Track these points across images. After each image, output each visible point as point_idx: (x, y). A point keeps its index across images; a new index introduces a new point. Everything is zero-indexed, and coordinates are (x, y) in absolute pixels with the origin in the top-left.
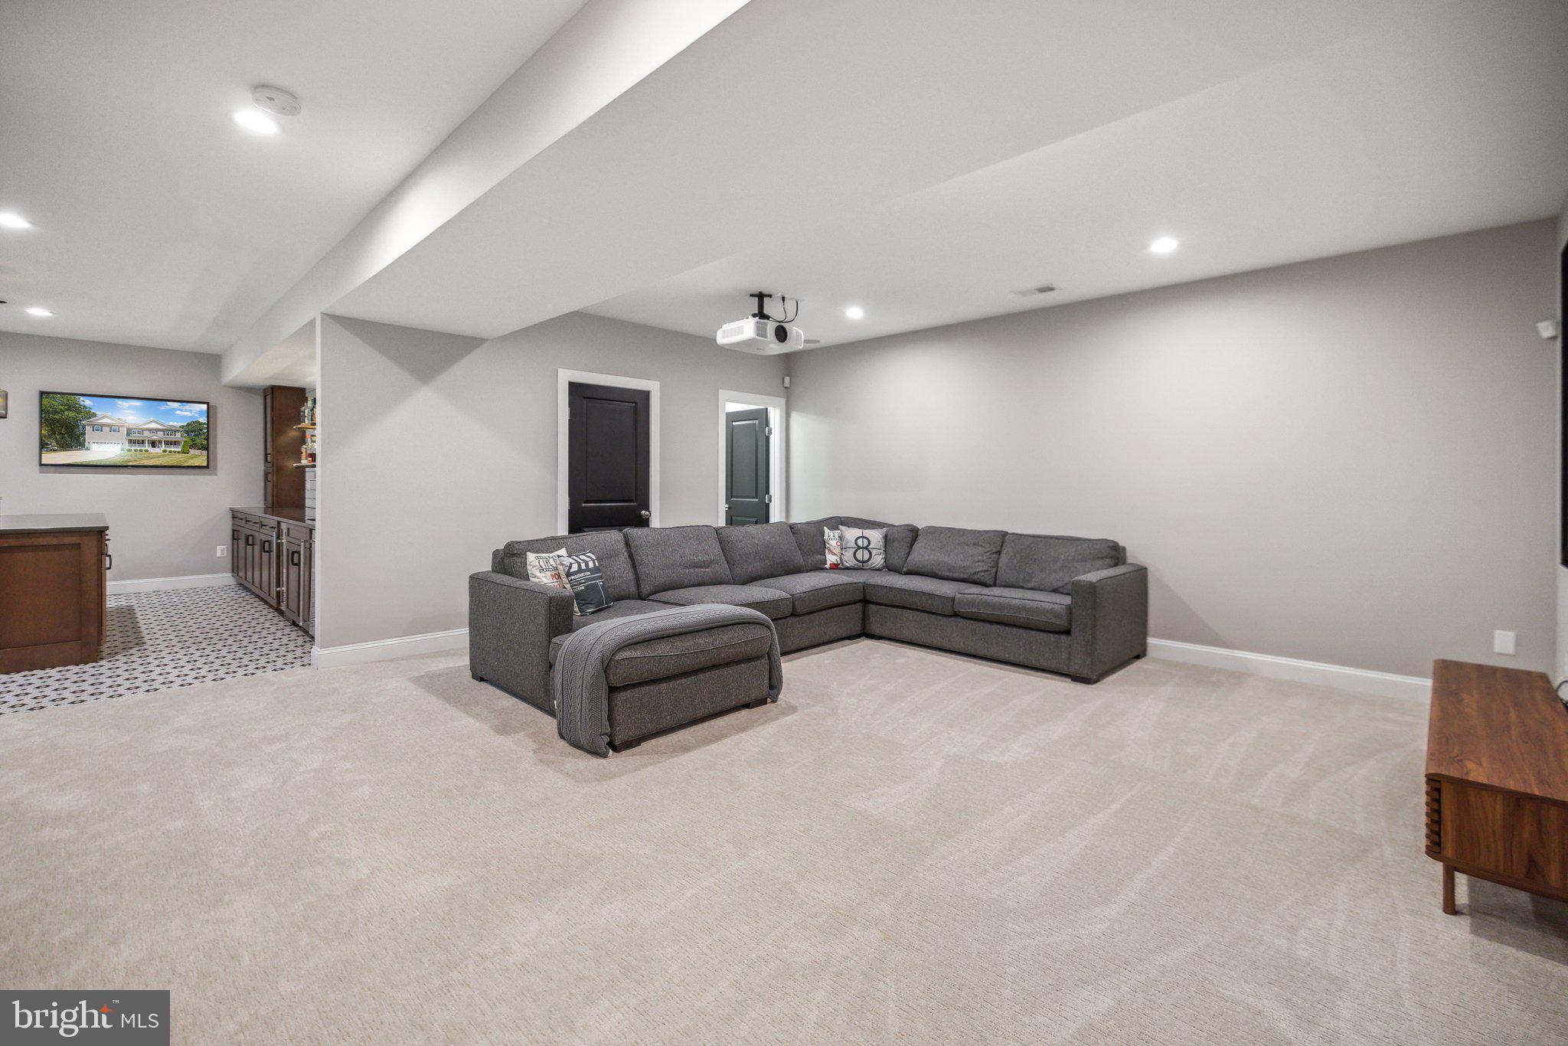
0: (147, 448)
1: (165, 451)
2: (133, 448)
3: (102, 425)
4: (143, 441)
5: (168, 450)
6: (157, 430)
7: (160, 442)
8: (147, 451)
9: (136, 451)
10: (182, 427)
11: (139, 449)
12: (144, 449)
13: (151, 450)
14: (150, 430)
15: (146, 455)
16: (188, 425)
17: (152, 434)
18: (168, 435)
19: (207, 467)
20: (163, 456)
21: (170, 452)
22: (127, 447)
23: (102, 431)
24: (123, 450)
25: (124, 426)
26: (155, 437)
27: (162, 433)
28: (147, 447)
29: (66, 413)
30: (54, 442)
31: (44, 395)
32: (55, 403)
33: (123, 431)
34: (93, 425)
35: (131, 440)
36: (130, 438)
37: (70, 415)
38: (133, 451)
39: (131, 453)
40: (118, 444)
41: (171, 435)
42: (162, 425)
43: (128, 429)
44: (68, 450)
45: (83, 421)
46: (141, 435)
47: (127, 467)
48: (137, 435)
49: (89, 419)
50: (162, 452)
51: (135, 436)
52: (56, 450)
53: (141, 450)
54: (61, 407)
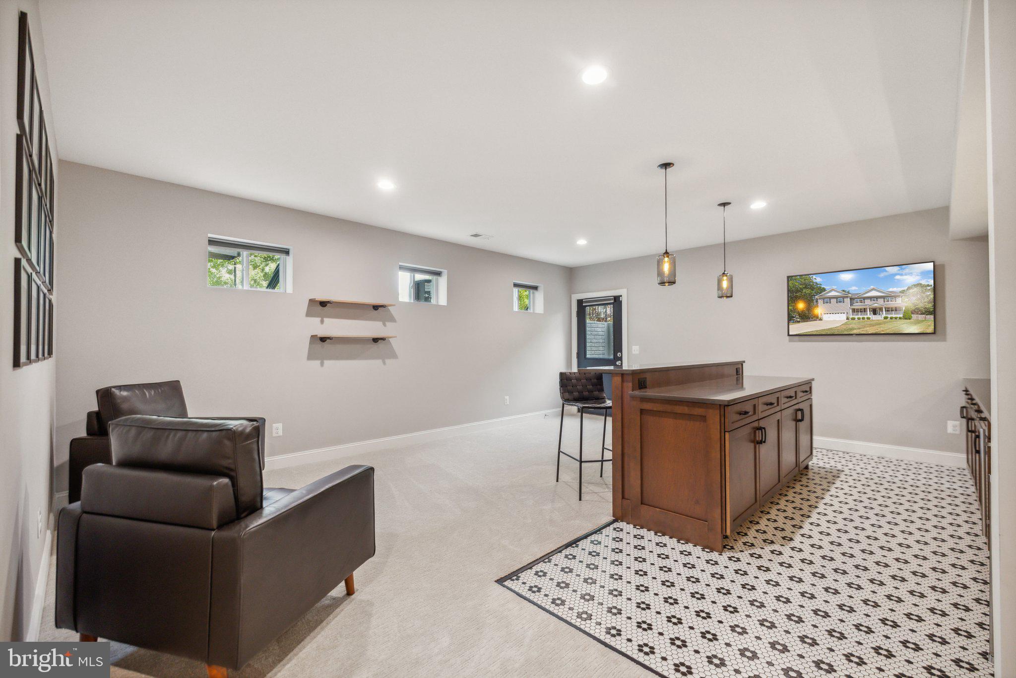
0: (869, 316)
1: (886, 318)
2: (856, 317)
3: (830, 298)
4: (864, 309)
5: (889, 316)
6: (877, 298)
7: (881, 309)
8: (868, 318)
9: (859, 319)
10: (904, 291)
11: (861, 317)
12: (866, 317)
13: (875, 318)
14: (871, 298)
15: (869, 322)
16: (910, 289)
17: (873, 302)
18: (888, 301)
19: (934, 333)
20: (884, 323)
21: (891, 318)
22: (851, 316)
24: (848, 319)
25: (847, 297)
26: (876, 305)
27: (883, 300)
28: (869, 314)
29: (804, 291)
30: (796, 315)
31: (789, 278)
32: (797, 284)
33: (848, 301)
34: (824, 299)
35: (854, 309)
36: (853, 307)
37: (807, 292)
38: (856, 319)
39: (854, 321)
40: (844, 313)
41: (891, 301)
42: (883, 293)
43: (851, 299)
44: (807, 321)
45: (816, 295)
46: (863, 304)
47: (852, 335)
48: (859, 304)
49: (820, 294)
50: (883, 319)
51: (858, 305)
52: (799, 322)
53: (863, 318)
54: (801, 286)
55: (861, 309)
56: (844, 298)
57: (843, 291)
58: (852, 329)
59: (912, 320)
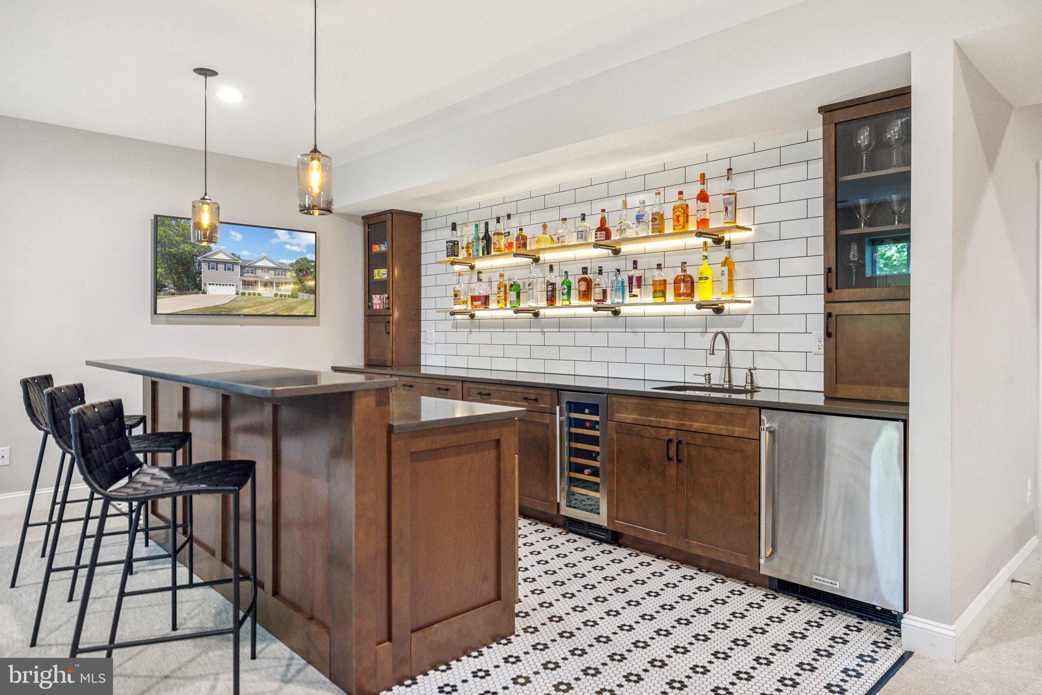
0: (259, 291)
1: (276, 296)
2: (246, 292)
3: (218, 262)
4: (256, 282)
6: (268, 269)
7: (272, 283)
8: (259, 294)
9: (249, 294)
10: (292, 265)
11: (252, 292)
12: (256, 292)
13: (264, 293)
14: (262, 268)
15: (259, 299)
16: (297, 262)
17: (264, 273)
18: (279, 275)
19: (315, 316)
20: (275, 301)
21: (281, 295)
22: (241, 291)
23: (217, 270)
24: (237, 294)
25: (237, 264)
26: (267, 278)
27: (273, 272)
28: (260, 289)
29: (182, 246)
30: (169, 284)
31: (157, 220)
32: (172, 233)
33: (237, 268)
34: (209, 262)
35: (245, 281)
36: (244, 278)
37: (186, 249)
38: (247, 295)
39: (244, 297)
40: (233, 285)
41: (282, 275)
42: (273, 263)
43: (241, 267)
44: (186, 294)
45: (199, 256)
46: (254, 275)
47: (239, 315)
48: (250, 274)
49: (203, 254)
50: (273, 295)
51: (249, 277)
52: (174, 294)
53: (254, 294)
54: (177, 239)
55: (252, 282)
56: (233, 264)
57: (233, 254)
58: (242, 308)
59: (298, 299)
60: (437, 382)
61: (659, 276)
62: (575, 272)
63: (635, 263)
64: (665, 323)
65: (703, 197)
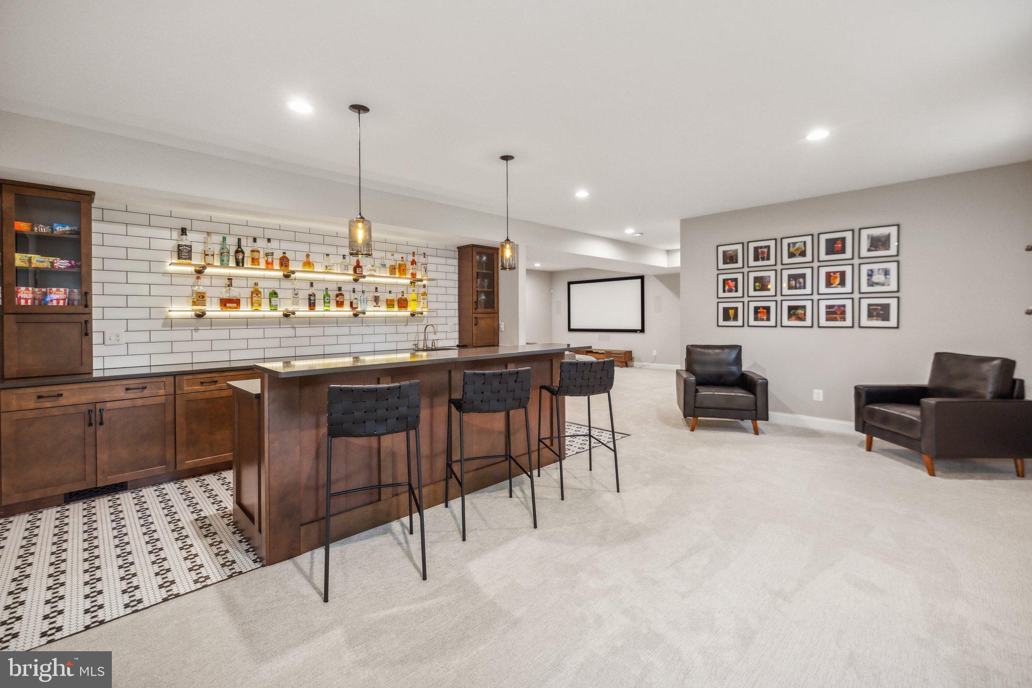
60: (125, 382)
61: (390, 297)
62: (333, 288)
63: (376, 288)
64: (386, 321)
65: (413, 262)
